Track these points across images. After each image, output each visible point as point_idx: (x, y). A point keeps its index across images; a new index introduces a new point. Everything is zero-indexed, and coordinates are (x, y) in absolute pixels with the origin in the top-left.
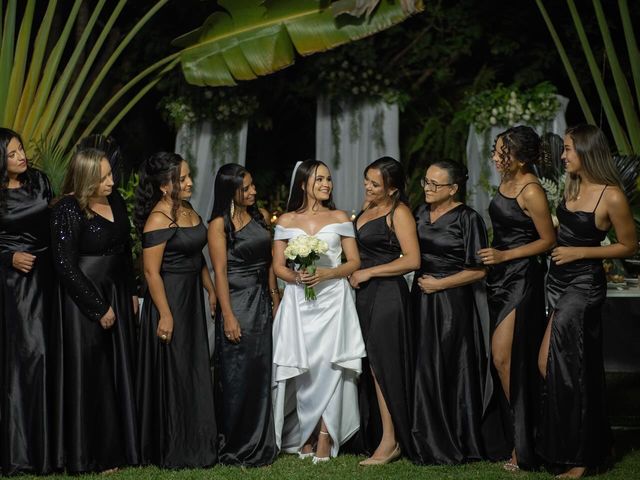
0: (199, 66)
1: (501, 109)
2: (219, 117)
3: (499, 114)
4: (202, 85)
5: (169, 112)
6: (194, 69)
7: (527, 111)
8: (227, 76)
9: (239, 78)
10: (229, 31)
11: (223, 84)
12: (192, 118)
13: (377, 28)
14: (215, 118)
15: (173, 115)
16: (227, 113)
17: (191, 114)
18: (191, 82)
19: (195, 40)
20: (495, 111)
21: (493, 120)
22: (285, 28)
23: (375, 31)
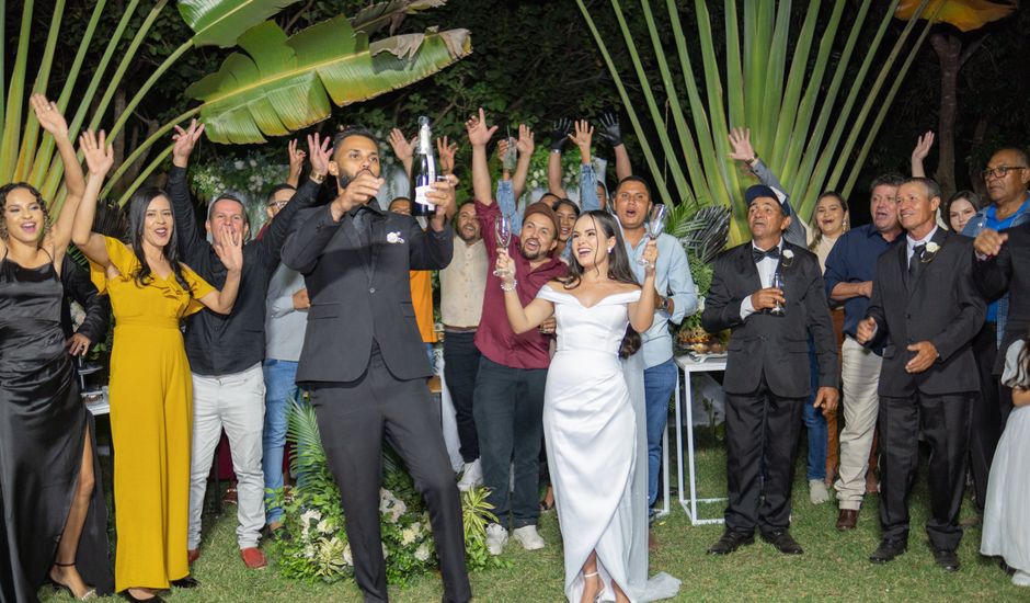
0: (222, 121)
1: (542, 172)
2: (252, 188)
3: (540, 176)
4: (227, 143)
5: (198, 184)
6: (217, 125)
7: (568, 174)
8: (256, 132)
9: (268, 133)
10: (253, 81)
11: (251, 141)
12: (222, 190)
13: (421, 74)
14: (247, 188)
15: (203, 187)
16: (260, 183)
17: (222, 186)
18: (214, 140)
19: (214, 89)
20: (536, 174)
21: (534, 183)
22: (319, 77)
23: (419, 78)
